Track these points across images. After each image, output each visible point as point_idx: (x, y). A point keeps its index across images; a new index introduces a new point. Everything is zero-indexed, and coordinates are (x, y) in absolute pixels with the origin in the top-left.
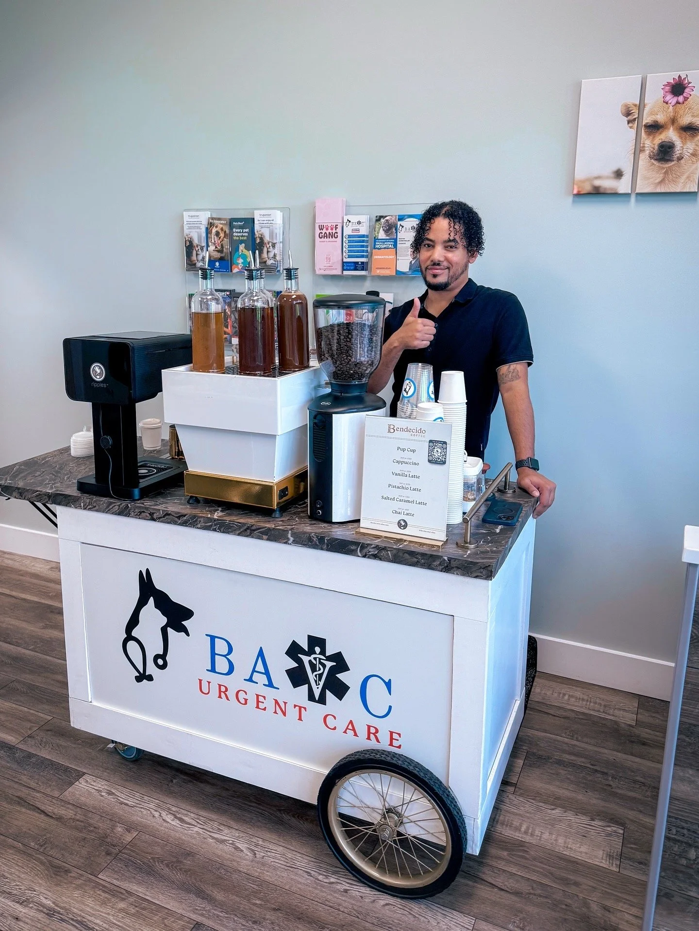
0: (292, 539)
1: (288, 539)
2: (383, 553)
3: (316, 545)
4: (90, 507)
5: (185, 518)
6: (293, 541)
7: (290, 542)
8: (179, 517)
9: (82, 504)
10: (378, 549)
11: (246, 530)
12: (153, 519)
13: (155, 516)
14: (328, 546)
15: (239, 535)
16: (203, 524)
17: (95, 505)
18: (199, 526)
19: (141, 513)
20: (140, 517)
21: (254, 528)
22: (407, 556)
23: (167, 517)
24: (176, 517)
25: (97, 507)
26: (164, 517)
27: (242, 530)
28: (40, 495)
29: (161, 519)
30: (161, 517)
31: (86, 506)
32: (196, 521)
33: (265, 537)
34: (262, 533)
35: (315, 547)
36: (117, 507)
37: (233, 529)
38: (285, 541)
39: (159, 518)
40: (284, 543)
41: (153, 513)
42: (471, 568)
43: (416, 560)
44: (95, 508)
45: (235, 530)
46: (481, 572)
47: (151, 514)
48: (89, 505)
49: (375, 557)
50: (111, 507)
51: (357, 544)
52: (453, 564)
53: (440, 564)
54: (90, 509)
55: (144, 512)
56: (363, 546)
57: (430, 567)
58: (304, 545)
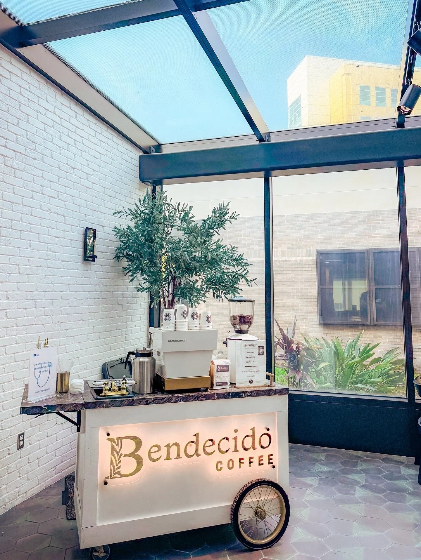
0: (216, 397)
1: (215, 397)
2: (253, 393)
3: (227, 397)
4: (110, 405)
5: (165, 399)
6: (217, 398)
7: (215, 399)
8: (162, 400)
9: (105, 405)
10: (251, 392)
11: (195, 398)
12: (147, 404)
13: (149, 402)
14: (231, 396)
15: (192, 401)
16: (175, 400)
17: (113, 403)
18: (172, 401)
19: (140, 402)
20: (140, 404)
21: (199, 396)
22: (261, 392)
23: (155, 401)
24: (161, 400)
25: (114, 405)
26: (153, 401)
27: (193, 398)
28: (76, 405)
29: (152, 403)
30: (152, 402)
31: (107, 406)
32: (171, 399)
33: (204, 399)
34: (203, 397)
35: (226, 398)
36: (127, 402)
37: (189, 399)
38: (213, 399)
39: (151, 402)
40: (213, 400)
41: (148, 401)
42: (282, 391)
43: (264, 393)
44: (113, 406)
45: (190, 399)
46: (286, 392)
47: (147, 401)
48: (109, 404)
49: (250, 396)
50: (123, 402)
51: (243, 392)
52: (277, 391)
53: (273, 393)
54: (109, 407)
55: (143, 401)
56: (245, 393)
57: (269, 395)
58: (222, 398)
